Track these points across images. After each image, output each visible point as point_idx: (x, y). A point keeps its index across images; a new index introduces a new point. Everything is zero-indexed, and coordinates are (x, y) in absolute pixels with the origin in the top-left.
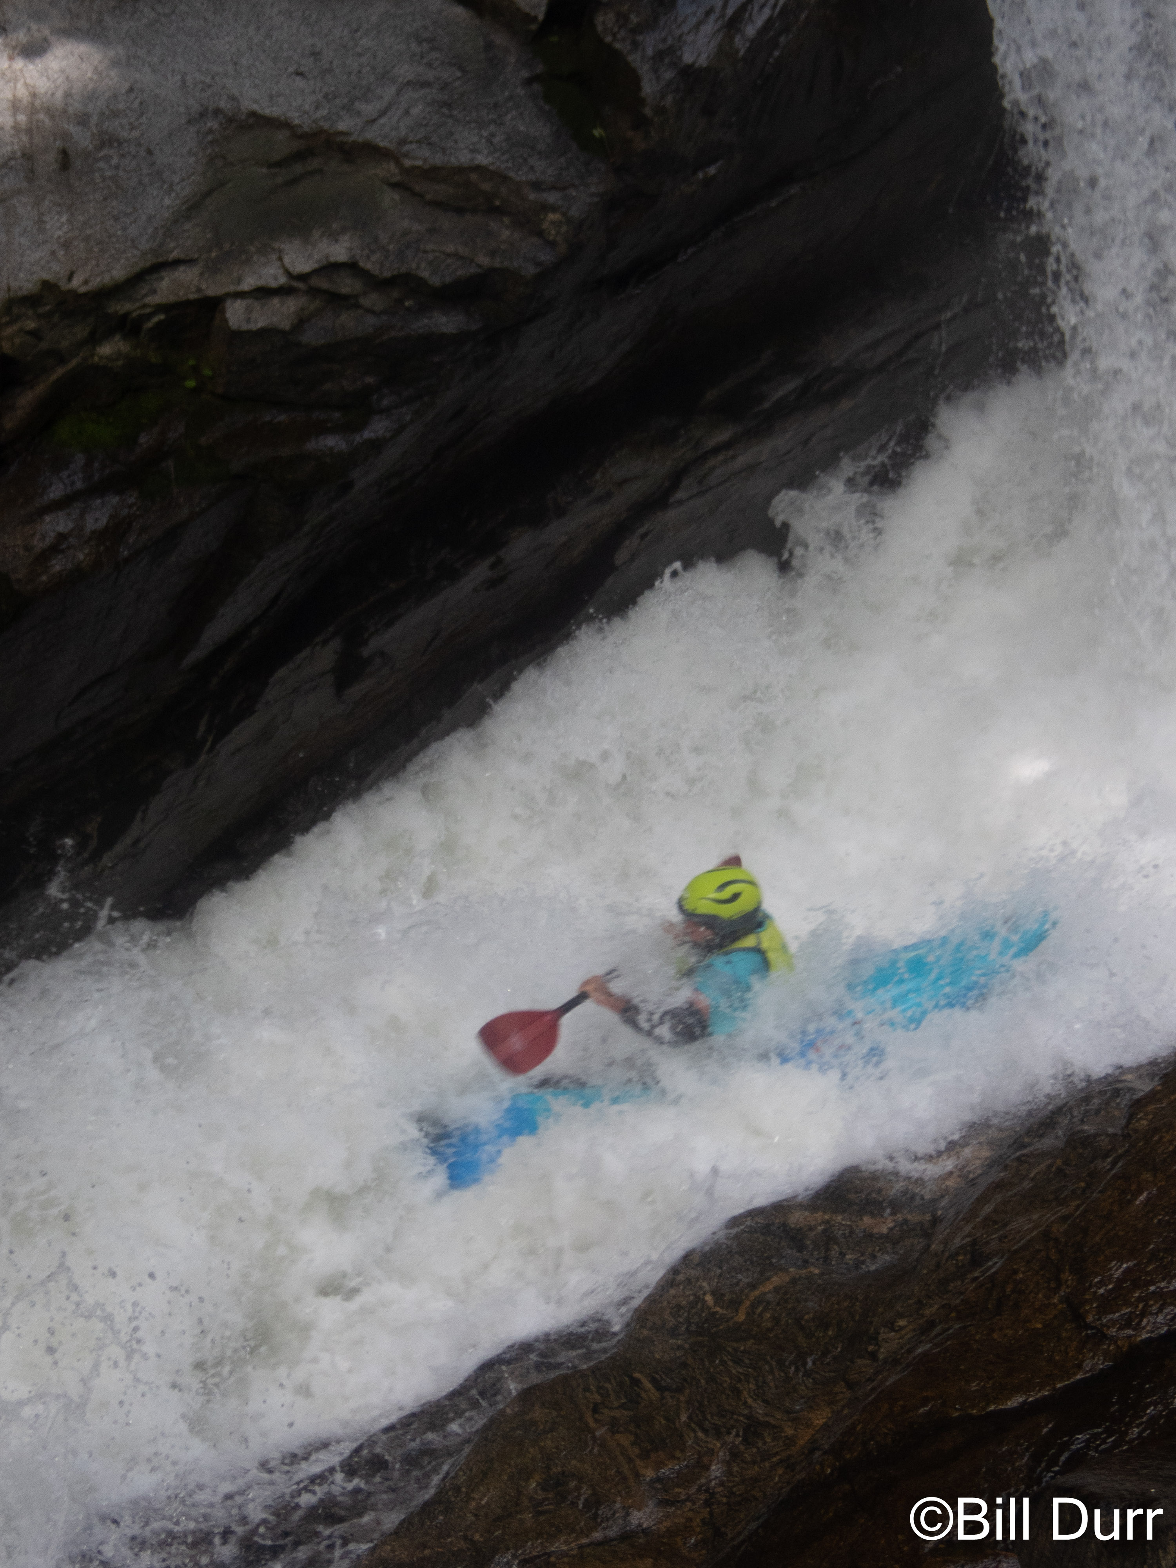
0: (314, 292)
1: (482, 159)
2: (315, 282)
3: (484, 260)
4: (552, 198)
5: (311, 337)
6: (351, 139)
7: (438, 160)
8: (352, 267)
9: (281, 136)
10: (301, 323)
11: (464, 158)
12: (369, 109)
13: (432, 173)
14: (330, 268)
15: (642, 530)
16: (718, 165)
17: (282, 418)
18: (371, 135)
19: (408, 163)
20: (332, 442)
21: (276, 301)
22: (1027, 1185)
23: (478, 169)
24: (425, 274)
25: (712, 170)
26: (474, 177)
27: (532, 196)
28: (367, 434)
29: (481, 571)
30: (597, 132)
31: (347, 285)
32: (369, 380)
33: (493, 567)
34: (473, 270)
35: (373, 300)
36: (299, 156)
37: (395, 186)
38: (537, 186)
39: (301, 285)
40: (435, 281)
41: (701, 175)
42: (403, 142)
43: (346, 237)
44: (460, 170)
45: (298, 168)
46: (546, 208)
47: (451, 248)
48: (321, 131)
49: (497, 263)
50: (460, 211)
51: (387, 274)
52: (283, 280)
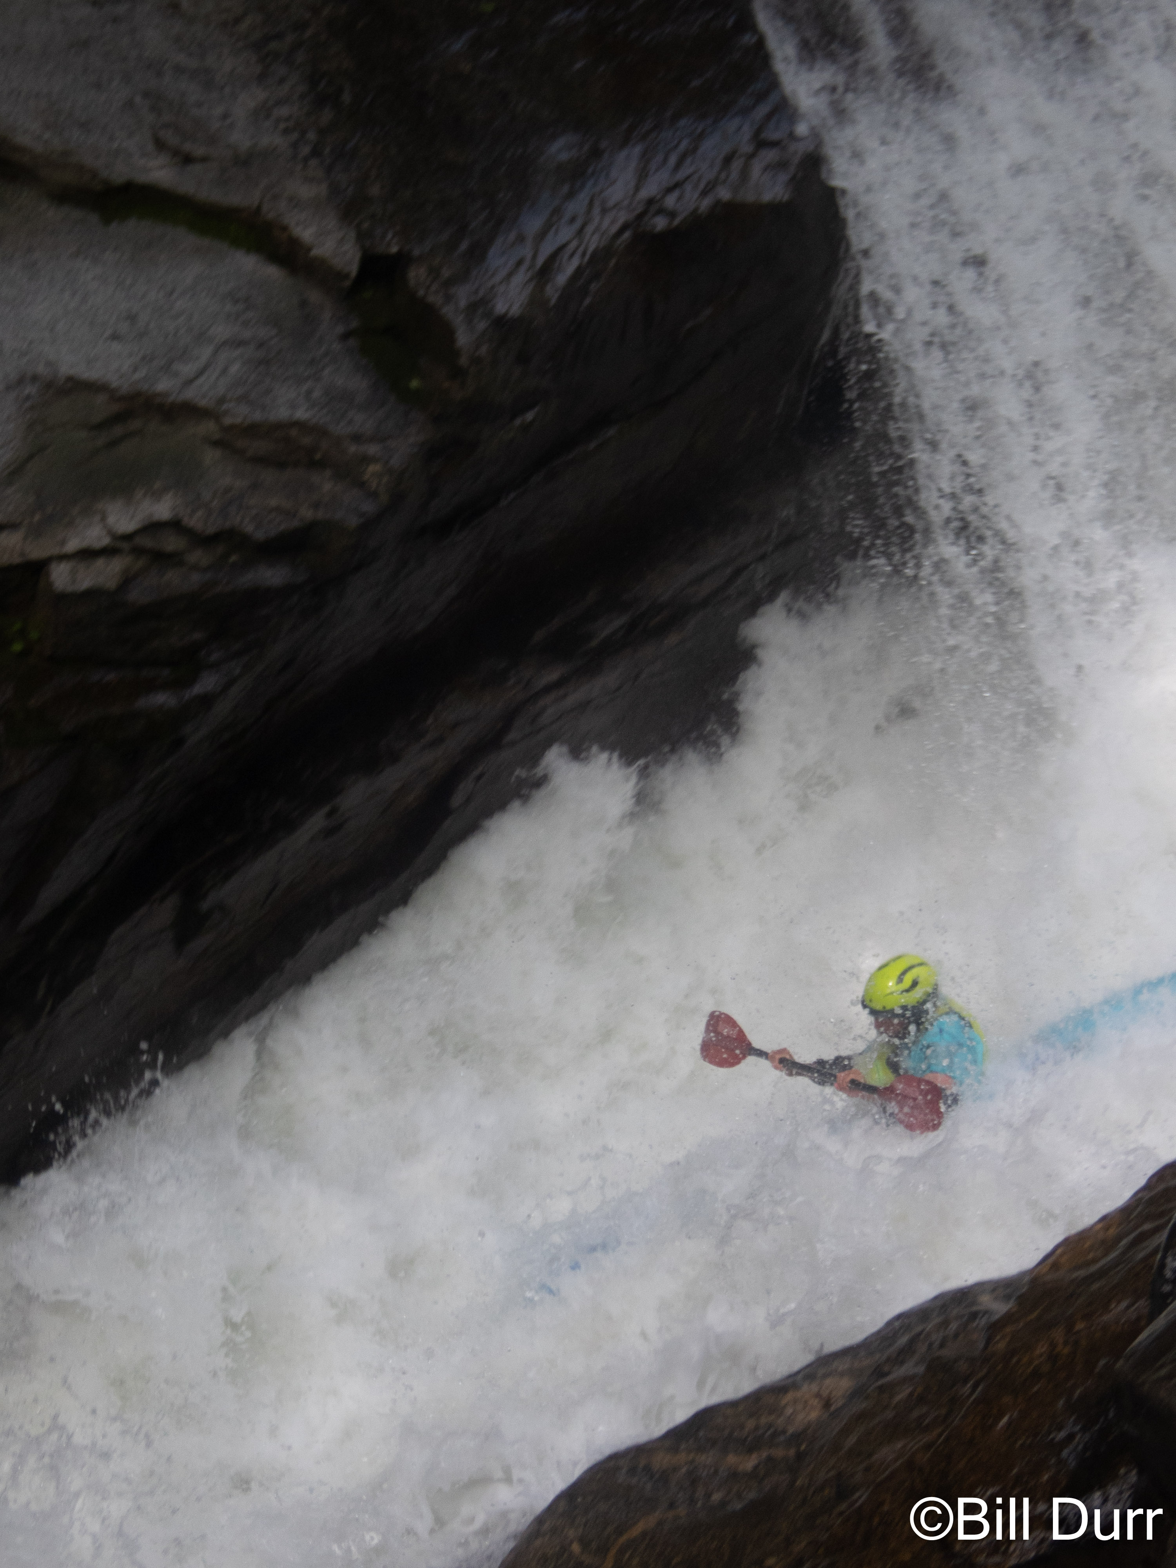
0: (138, 552)
1: (302, 414)
2: (140, 541)
3: (307, 513)
4: (373, 449)
5: (137, 596)
6: (171, 399)
7: (257, 416)
8: (175, 525)
9: (101, 399)
10: (126, 582)
11: (282, 413)
12: (187, 369)
13: (251, 430)
14: (153, 527)
15: (476, 773)
16: (536, 410)
17: (111, 677)
18: (189, 394)
19: (228, 421)
20: (162, 699)
21: (100, 562)
22: (889, 1414)
23: (297, 424)
24: (249, 528)
25: (530, 416)
26: (294, 432)
27: (353, 449)
28: (198, 689)
29: (317, 821)
30: (415, 384)
31: (172, 543)
32: (197, 636)
33: (329, 815)
34: (295, 523)
35: (198, 556)
36: (119, 418)
37: (217, 444)
38: (357, 438)
39: (125, 546)
40: (260, 536)
41: (518, 422)
42: (222, 400)
43: (170, 494)
44: (279, 426)
45: (118, 430)
46: (366, 460)
47: (273, 502)
48: (138, 394)
49: (321, 515)
50: (281, 465)
51: (211, 530)
52: (106, 541)
